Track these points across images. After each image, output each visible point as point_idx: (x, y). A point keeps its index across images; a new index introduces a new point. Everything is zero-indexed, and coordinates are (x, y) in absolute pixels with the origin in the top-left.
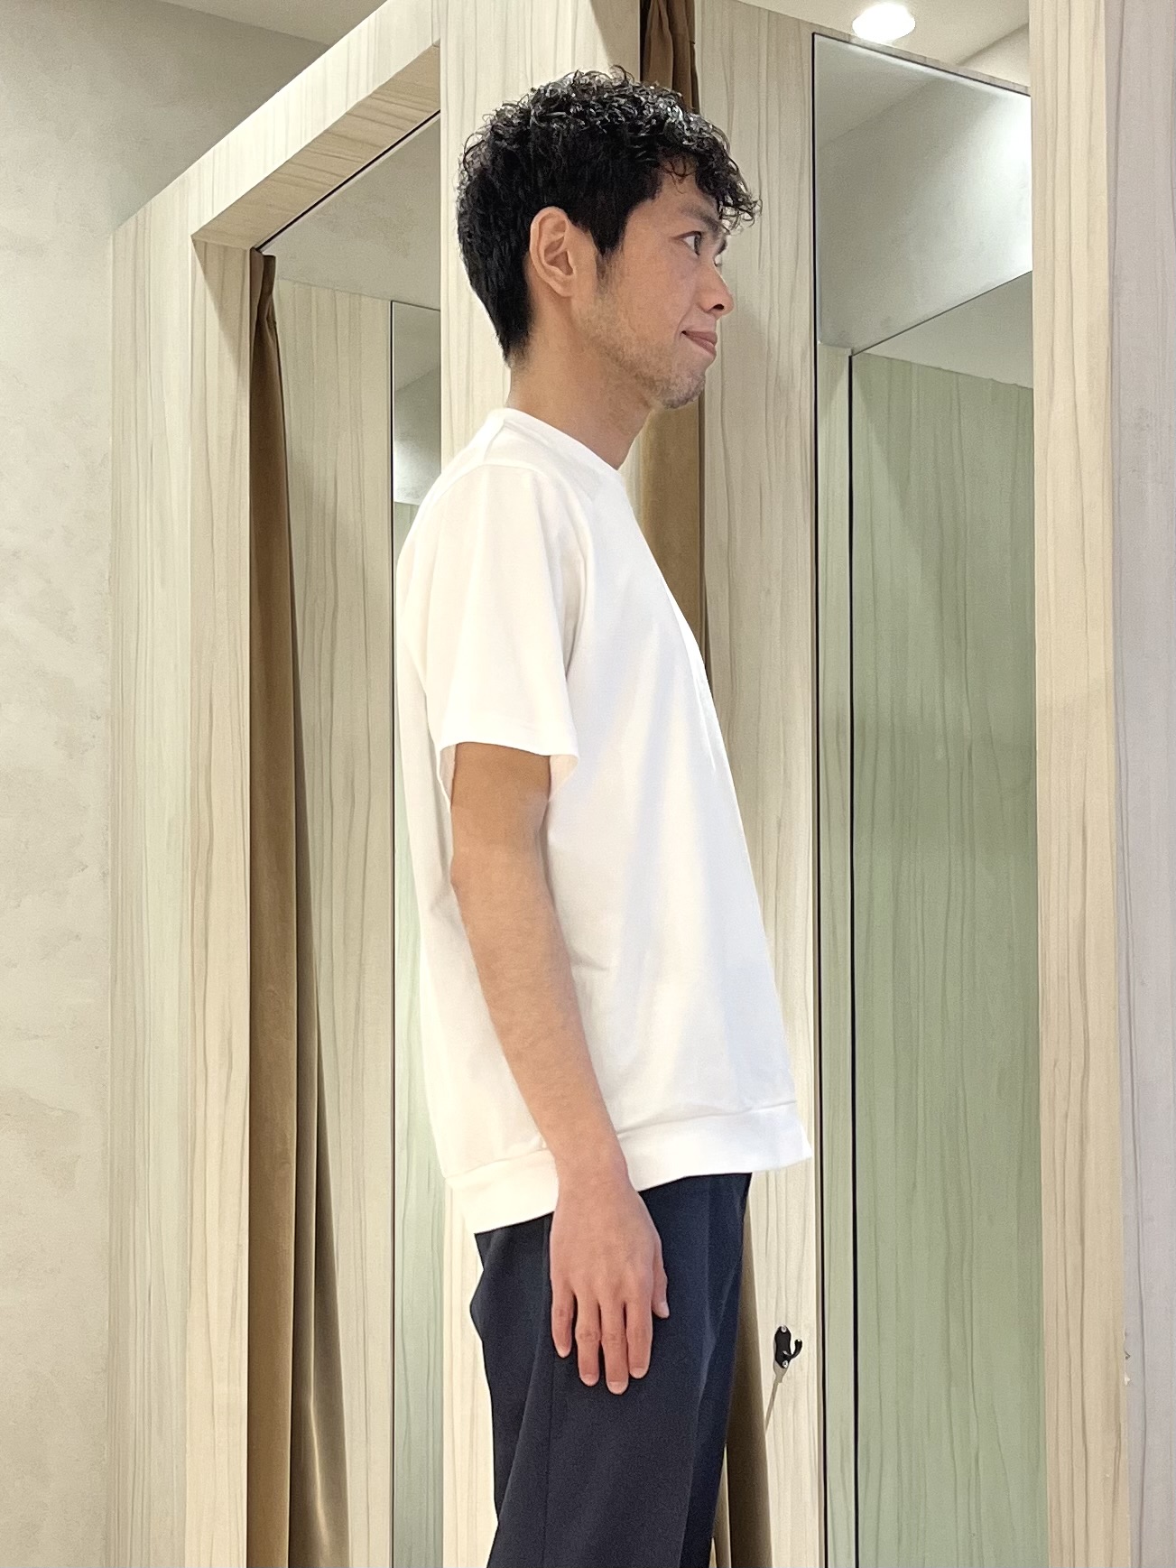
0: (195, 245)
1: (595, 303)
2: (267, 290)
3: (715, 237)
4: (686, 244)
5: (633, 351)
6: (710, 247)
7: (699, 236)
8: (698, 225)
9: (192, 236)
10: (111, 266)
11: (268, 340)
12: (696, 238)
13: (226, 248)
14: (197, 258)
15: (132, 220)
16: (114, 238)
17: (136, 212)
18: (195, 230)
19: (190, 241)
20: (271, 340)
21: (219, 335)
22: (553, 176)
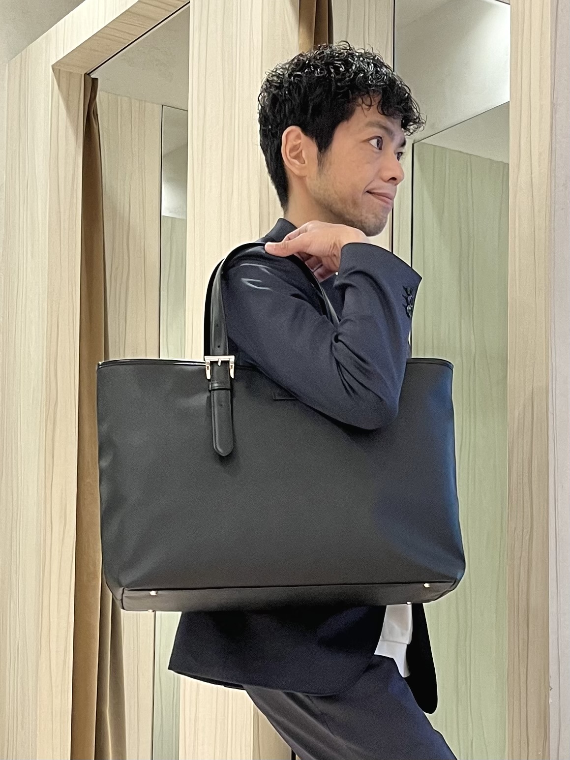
0: (54, 72)
1: (317, 180)
2: (93, 96)
3: (392, 138)
4: (372, 144)
6: (390, 144)
7: (380, 139)
8: (378, 132)
9: (52, 66)
10: (7, 81)
11: (93, 125)
12: (378, 141)
13: (71, 73)
14: (55, 78)
15: (18, 56)
16: (9, 64)
17: (21, 52)
18: (54, 61)
19: (51, 70)
20: (95, 124)
21: (67, 120)
22: (294, 107)
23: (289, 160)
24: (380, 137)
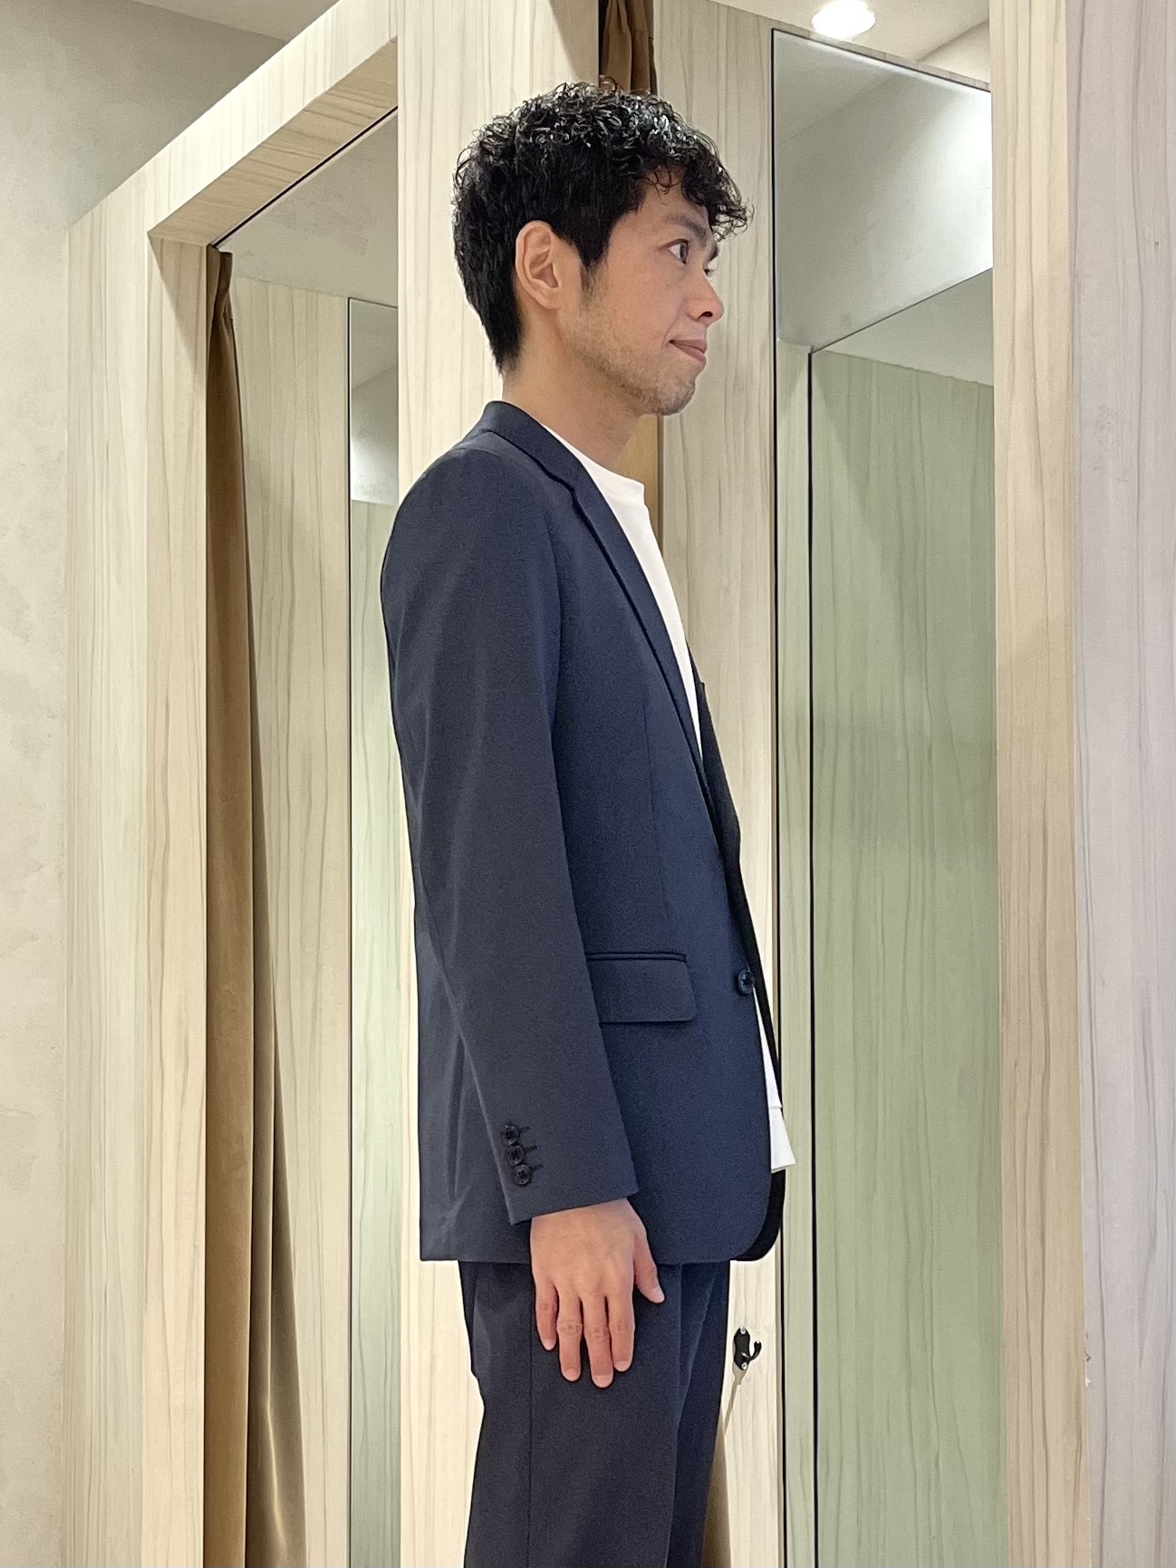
0: (151, 243)
1: (581, 315)
2: (223, 286)
3: (703, 245)
4: (672, 254)
5: (618, 362)
6: (698, 256)
7: (684, 244)
8: (682, 232)
9: (149, 233)
10: (67, 264)
11: (225, 340)
12: (682, 247)
13: (182, 245)
14: (153, 255)
15: (88, 218)
16: (70, 233)
17: (91, 209)
18: (151, 224)
19: (146, 236)
20: (227, 337)
21: (176, 333)
22: (537, 190)
23: (529, 282)
24: (686, 242)
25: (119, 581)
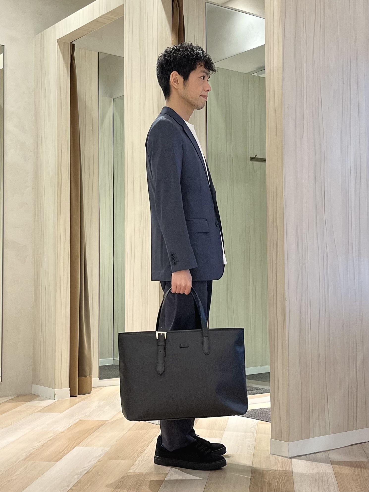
0: (58, 42)
1: (183, 90)
2: (73, 52)
5: (191, 100)
6: (206, 78)
10: (34, 44)
12: (203, 77)
13: (64, 43)
14: (58, 45)
15: (40, 34)
16: (35, 37)
17: (41, 32)
18: (58, 38)
19: (56, 41)
23: (173, 83)
24: (205, 76)
25: (49, 121)
